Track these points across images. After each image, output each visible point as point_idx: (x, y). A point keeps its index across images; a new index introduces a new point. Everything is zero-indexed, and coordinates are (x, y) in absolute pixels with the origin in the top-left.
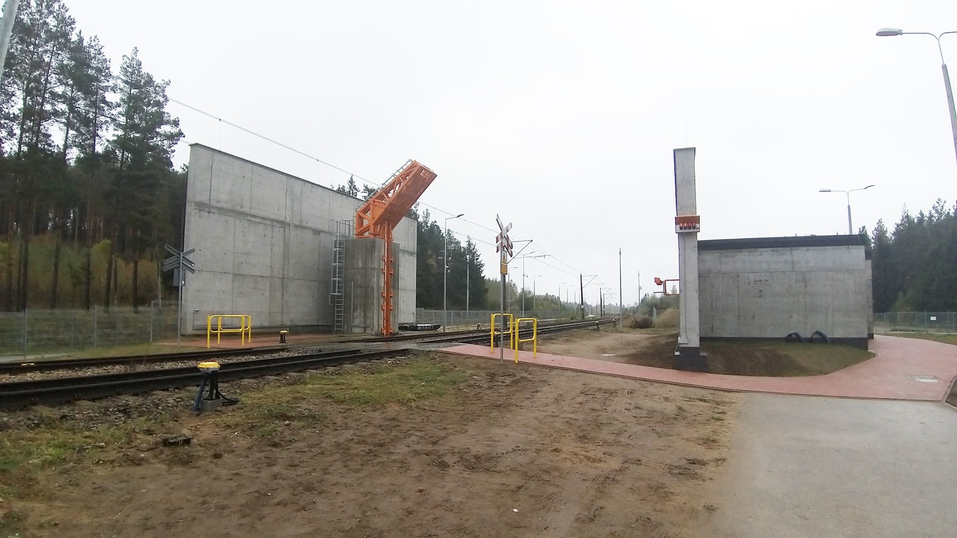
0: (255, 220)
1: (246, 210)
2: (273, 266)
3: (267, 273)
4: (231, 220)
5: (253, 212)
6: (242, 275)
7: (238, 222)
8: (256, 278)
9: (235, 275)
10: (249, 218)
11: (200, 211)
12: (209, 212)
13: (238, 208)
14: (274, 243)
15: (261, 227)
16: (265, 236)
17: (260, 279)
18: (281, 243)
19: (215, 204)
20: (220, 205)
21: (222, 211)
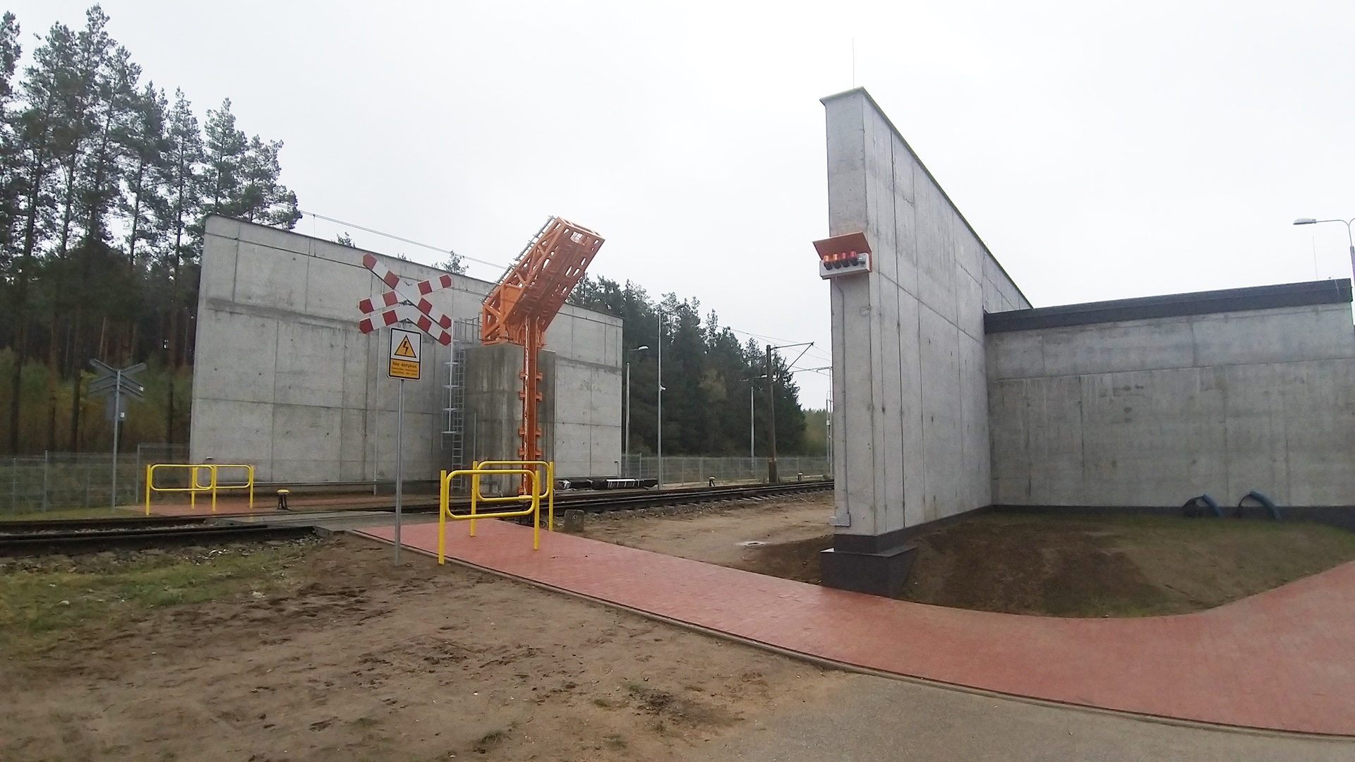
0: (314, 322)
1: (299, 307)
2: (346, 390)
3: (336, 401)
4: (271, 324)
5: (310, 311)
6: (289, 406)
7: (283, 327)
8: (313, 410)
9: (277, 405)
10: (303, 320)
11: (217, 311)
12: (231, 313)
13: (283, 305)
14: (348, 356)
15: (326, 334)
16: (332, 346)
17: (323, 412)
18: (363, 357)
19: (244, 301)
20: (251, 302)
21: (255, 311)
